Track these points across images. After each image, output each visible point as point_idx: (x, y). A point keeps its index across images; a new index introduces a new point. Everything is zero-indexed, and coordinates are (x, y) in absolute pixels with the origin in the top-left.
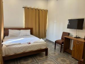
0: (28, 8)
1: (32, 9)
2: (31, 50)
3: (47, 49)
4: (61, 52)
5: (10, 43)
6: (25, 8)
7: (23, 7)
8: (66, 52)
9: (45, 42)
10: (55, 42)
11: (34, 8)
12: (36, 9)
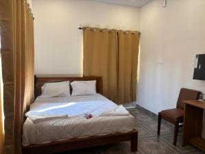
0: (92, 30)
1: (101, 31)
2: (91, 134)
3: (137, 133)
4: (175, 144)
5: (42, 114)
6: (84, 29)
7: (80, 28)
8: (190, 144)
9: (131, 116)
10: (157, 114)
11: (106, 29)
12: (110, 32)
